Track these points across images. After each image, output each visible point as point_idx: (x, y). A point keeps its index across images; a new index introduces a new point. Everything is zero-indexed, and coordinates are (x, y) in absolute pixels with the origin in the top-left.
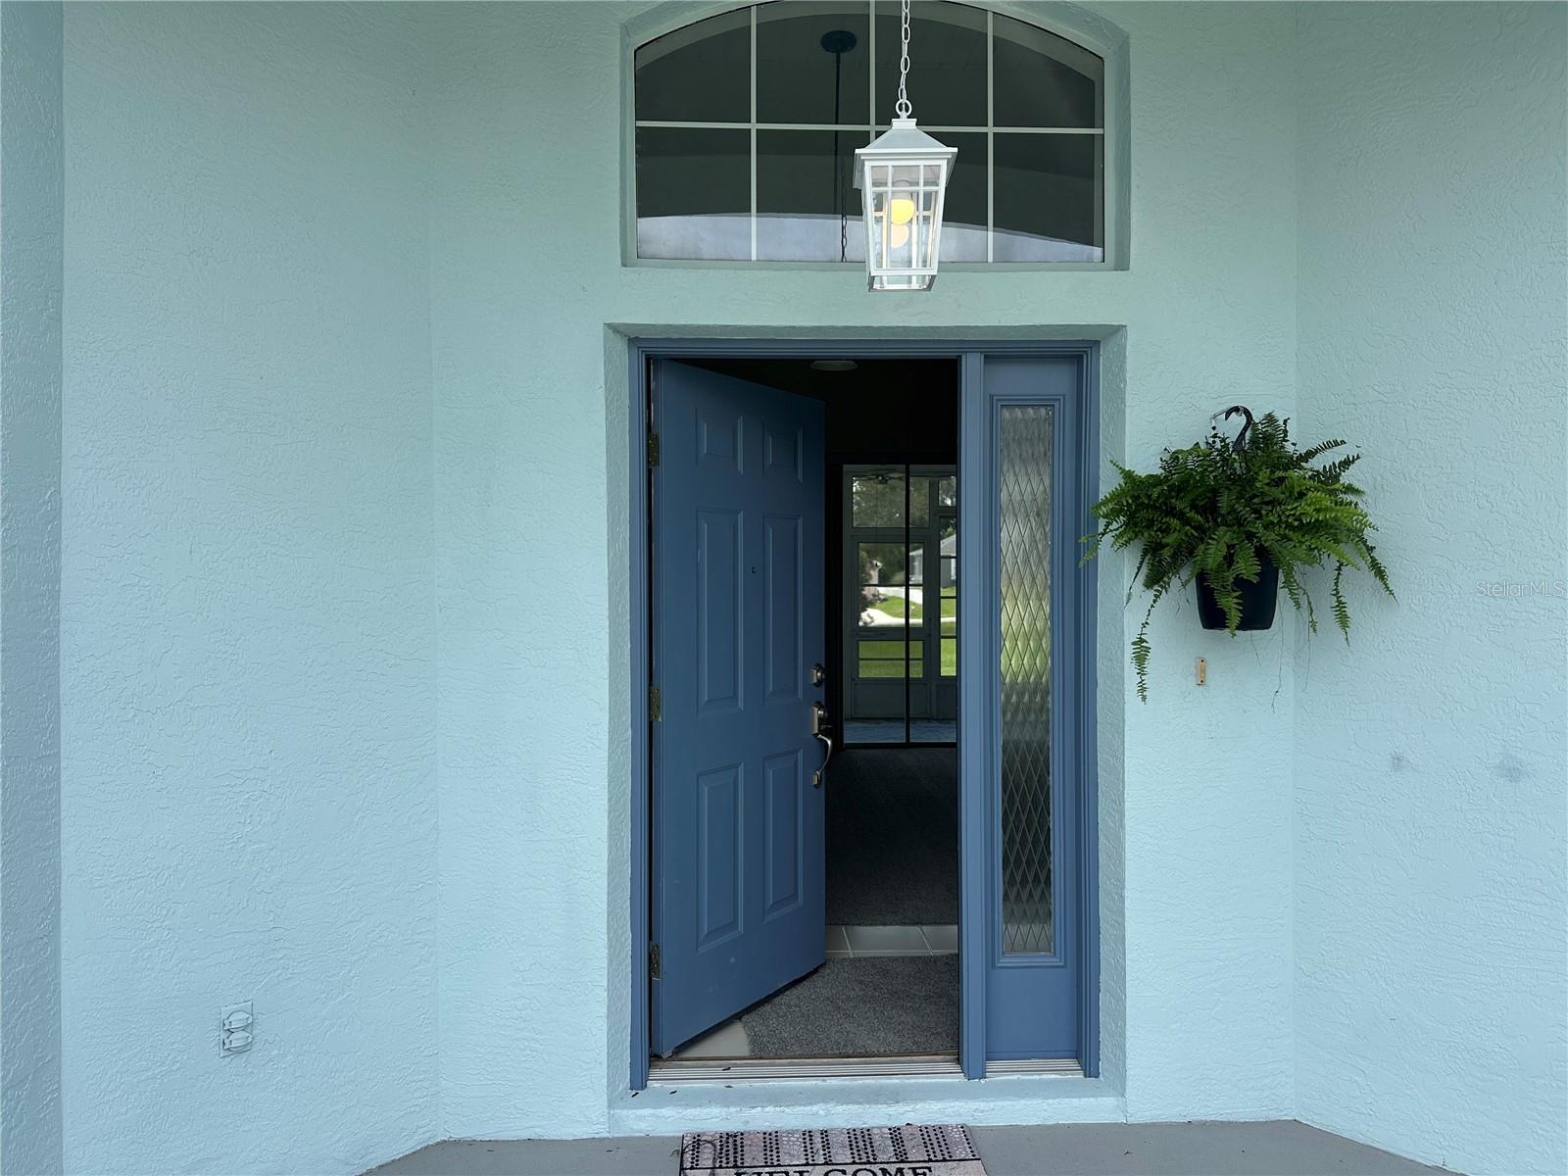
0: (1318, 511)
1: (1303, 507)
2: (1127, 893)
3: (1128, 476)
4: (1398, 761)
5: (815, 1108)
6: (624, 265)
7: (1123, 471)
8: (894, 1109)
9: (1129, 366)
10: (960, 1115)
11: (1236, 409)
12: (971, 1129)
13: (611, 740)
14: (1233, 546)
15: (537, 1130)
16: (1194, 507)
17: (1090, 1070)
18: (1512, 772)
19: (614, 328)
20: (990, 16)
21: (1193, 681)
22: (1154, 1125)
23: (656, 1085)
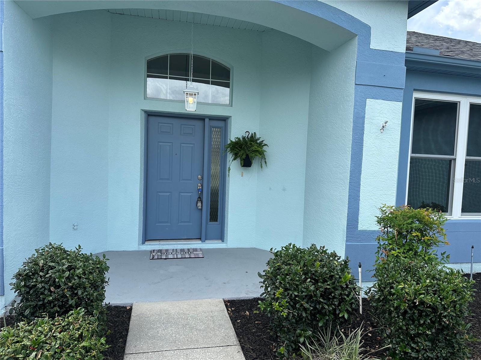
0: (255, 149)
1: (253, 148)
2: (229, 210)
3: (231, 141)
4: (270, 189)
5: (175, 245)
6: (144, 99)
7: (231, 140)
8: (188, 246)
9: (232, 123)
10: (200, 247)
11: (247, 132)
12: (201, 249)
13: (140, 182)
14: (243, 153)
15: (125, 249)
16: (239, 147)
17: (223, 241)
18: (284, 190)
19: (142, 110)
20: (211, 60)
21: (241, 176)
22: (232, 248)
23: (147, 243)
